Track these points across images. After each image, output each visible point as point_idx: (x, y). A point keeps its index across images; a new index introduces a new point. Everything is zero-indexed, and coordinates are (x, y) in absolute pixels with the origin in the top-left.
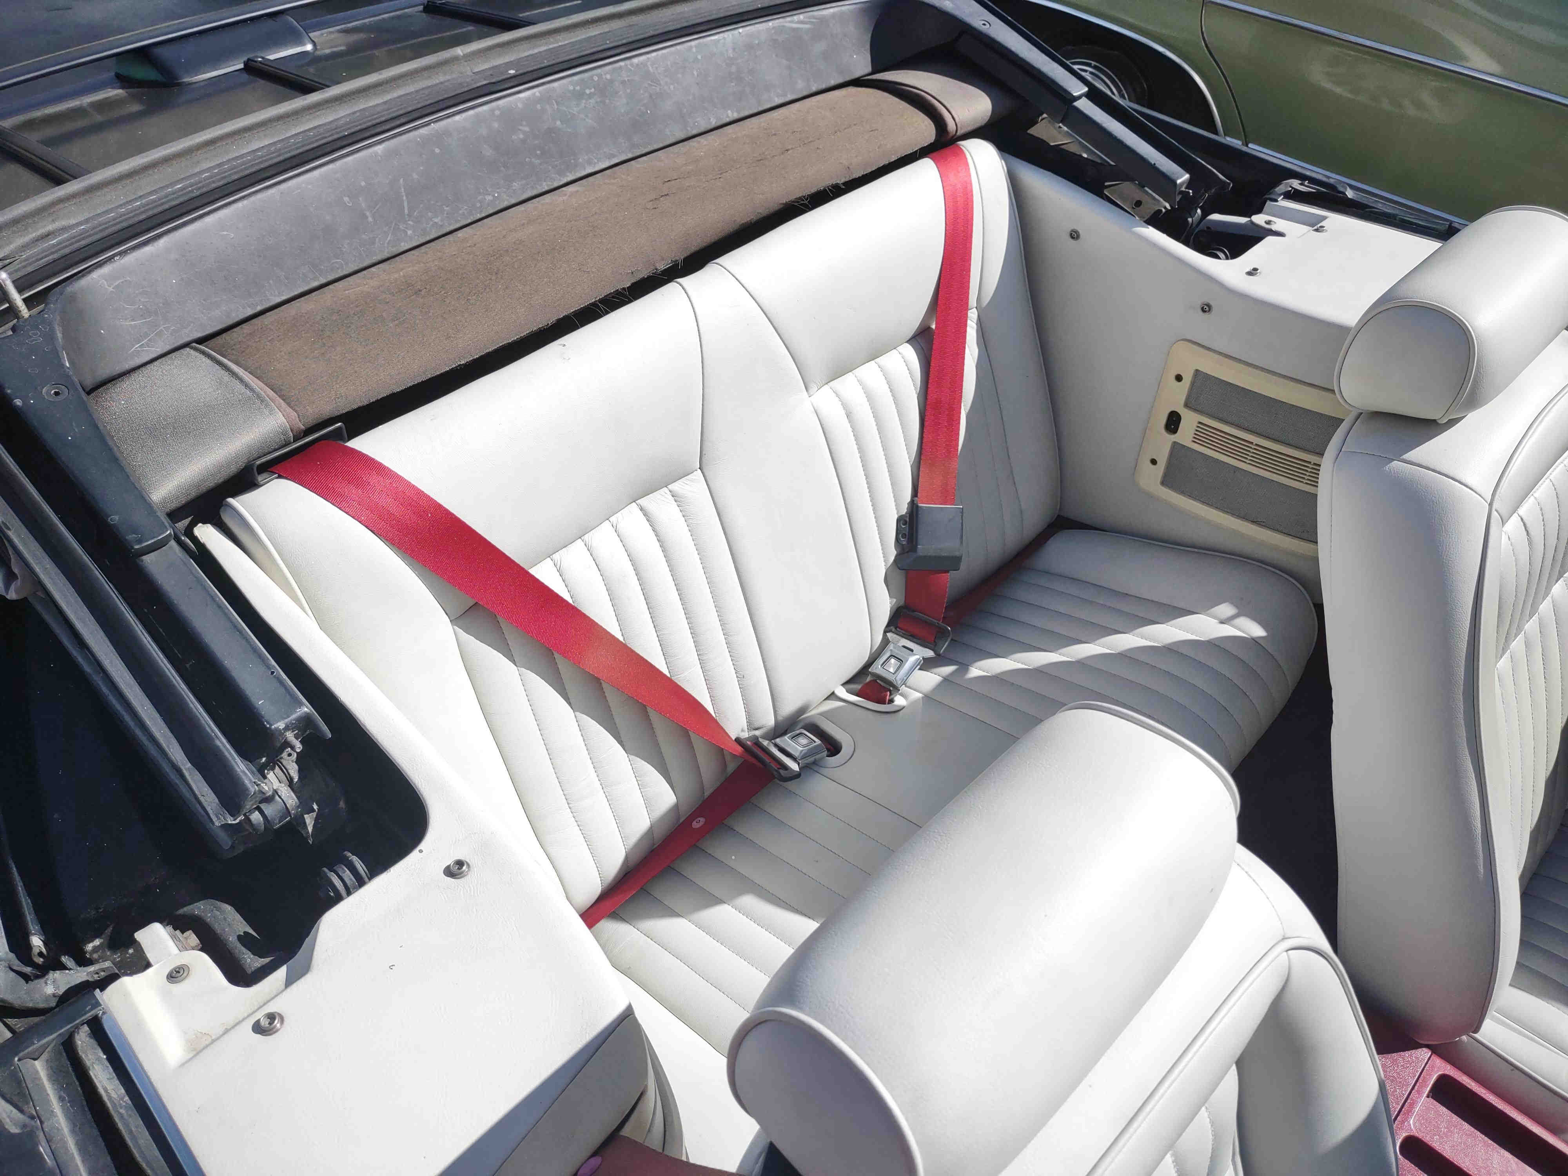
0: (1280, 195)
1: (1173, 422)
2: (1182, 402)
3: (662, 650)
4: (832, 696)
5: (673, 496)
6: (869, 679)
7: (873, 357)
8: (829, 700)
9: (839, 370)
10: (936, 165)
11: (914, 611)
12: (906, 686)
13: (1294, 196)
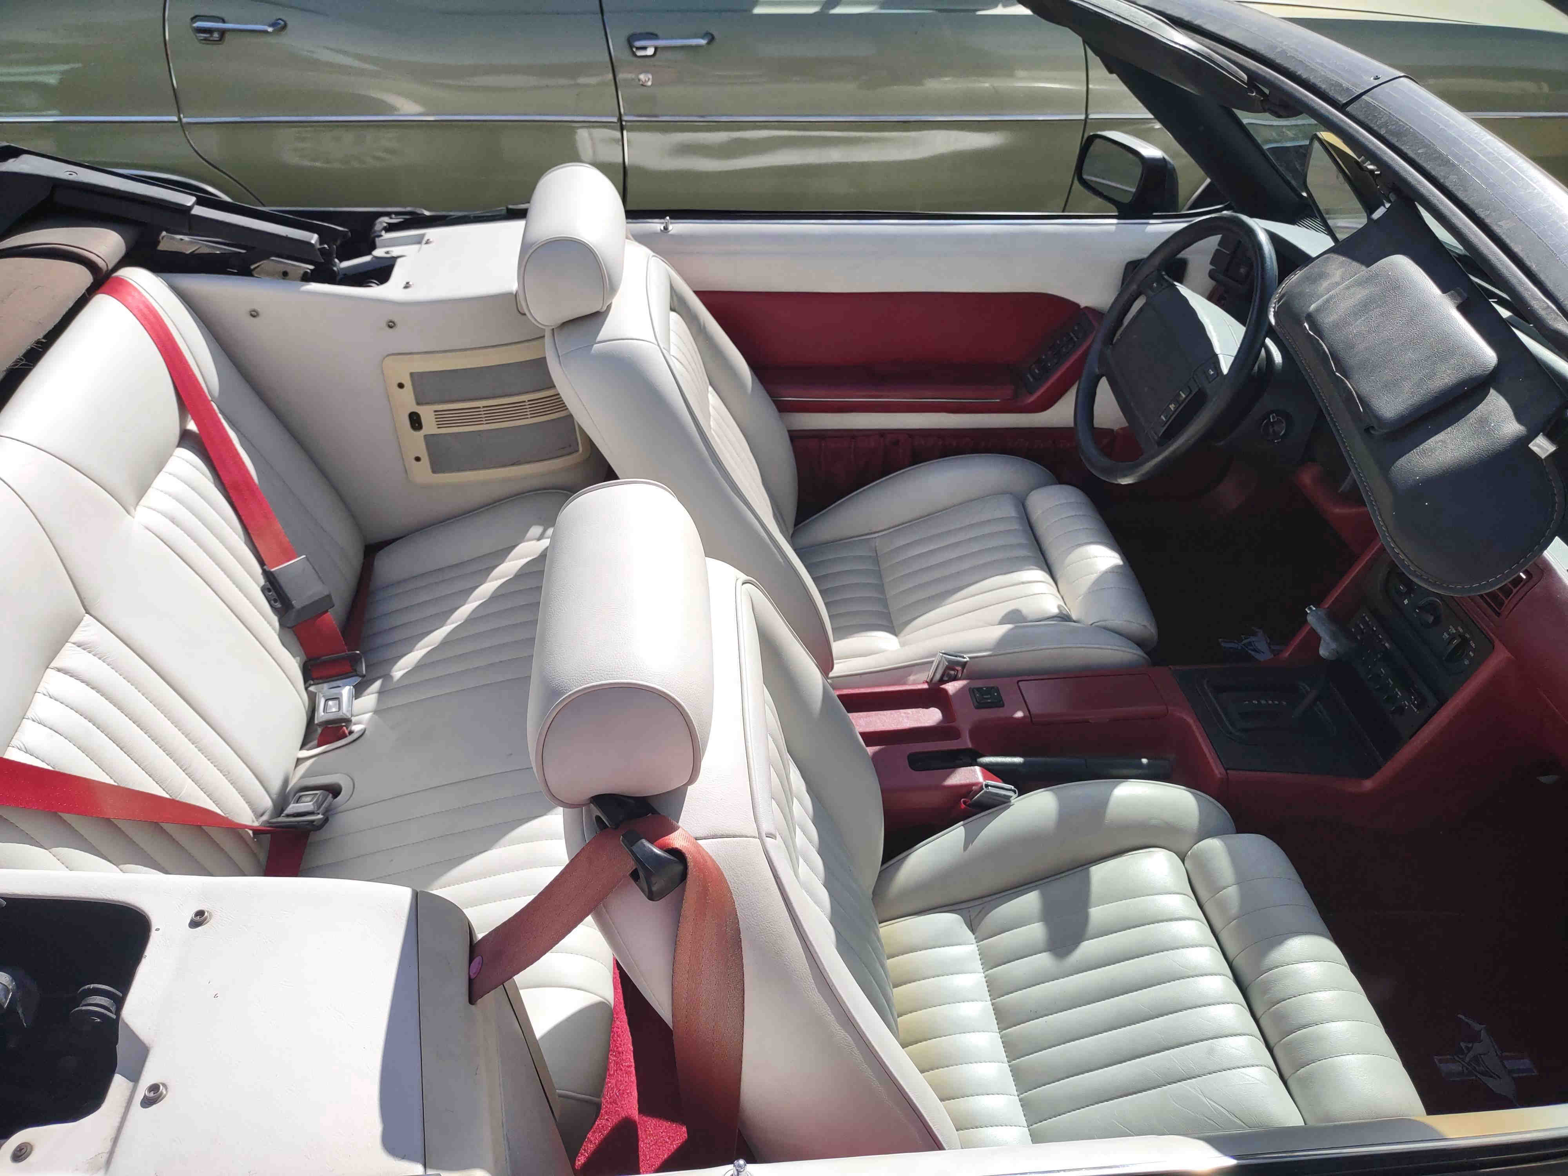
0: (381, 231)
1: (415, 421)
2: (414, 402)
3: (154, 780)
4: (299, 761)
5: (79, 646)
6: (319, 730)
7: (159, 468)
8: (299, 765)
9: (142, 490)
10: (112, 296)
11: (318, 658)
12: (355, 716)
13: (391, 228)
